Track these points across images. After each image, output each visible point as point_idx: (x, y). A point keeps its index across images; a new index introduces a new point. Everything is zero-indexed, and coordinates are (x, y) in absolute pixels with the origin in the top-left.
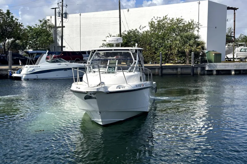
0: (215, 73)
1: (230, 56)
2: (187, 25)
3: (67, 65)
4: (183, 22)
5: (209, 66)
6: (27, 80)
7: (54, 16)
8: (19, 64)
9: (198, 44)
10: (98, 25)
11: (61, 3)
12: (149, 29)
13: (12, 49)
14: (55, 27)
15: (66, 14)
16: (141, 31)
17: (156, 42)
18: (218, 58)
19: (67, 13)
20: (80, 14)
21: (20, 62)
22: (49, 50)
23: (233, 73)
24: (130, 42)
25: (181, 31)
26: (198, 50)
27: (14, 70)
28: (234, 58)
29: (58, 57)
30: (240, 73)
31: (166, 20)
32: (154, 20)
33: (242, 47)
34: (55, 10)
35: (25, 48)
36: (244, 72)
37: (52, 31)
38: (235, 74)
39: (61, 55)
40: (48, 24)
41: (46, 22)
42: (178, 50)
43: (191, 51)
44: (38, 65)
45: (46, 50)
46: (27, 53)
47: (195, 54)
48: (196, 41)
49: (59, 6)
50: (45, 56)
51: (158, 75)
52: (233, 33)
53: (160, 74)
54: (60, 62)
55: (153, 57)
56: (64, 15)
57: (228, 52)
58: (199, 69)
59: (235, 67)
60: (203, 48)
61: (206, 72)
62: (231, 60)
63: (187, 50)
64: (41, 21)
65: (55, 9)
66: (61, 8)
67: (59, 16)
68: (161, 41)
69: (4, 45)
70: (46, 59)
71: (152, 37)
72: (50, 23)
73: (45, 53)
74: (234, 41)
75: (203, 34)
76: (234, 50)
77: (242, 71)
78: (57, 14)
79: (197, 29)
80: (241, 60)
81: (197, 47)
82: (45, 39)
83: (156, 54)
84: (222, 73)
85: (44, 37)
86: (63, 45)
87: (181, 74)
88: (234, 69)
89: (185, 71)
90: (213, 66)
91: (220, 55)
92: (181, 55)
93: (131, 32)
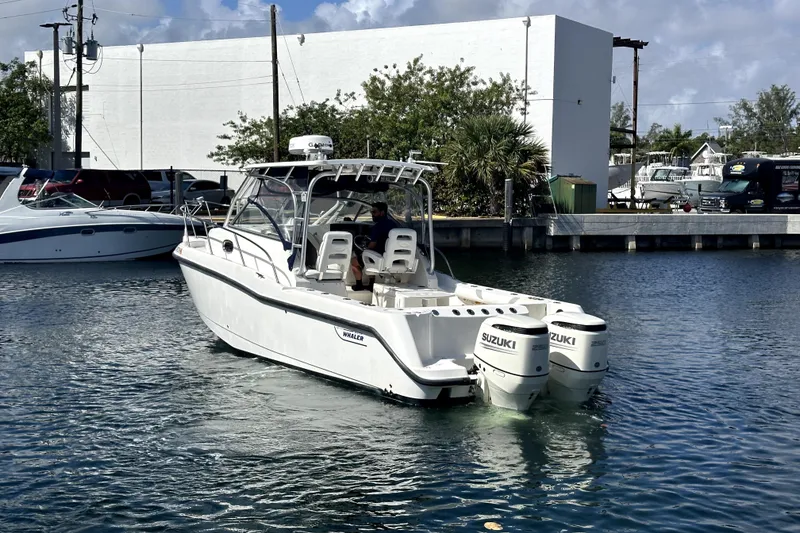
0: (576, 245)
1: (622, 193)
2: (489, 92)
3: (94, 216)
5: (558, 222)
7: (52, 52)
9: (526, 154)
10: (203, 86)
11: (77, 8)
12: (366, 105)
14: (56, 88)
15: (93, 45)
16: (341, 108)
17: (391, 144)
18: (587, 197)
19: (95, 42)
20: (139, 46)
22: (31, 163)
23: (632, 245)
26: (524, 172)
28: (633, 200)
29: (63, 189)
30: (650, 245)
31: (420, 74)
32: (382, 77)
33: (659, 165)
34: (56, 33)
36: (665, 244)
37: (44, 102)
38: (638, 249)
39: (76, 180)
40: (30, 78)
41: (22, 70)
42: (461, 172)
43: (499, 178)
45: (19, 165)
47: (515, 186)
48: (516, 144)
49: (70, 18)
50: (16, 184)
52: (631, 122)
54: (69, 206)
56: (86, 49)
57: (616, 181)
58: (528, 233)
59: (638, 226)
60: (540, 167)
61: (549, 243)
62: (624, 206)
64: (5, 68)
65: (56, 26)
66: (75, 24)
67: (70, 52)
70: (19, 195)
72: (38, 74)
73: (18, 176)
74: (633, 146)
75: (539, 122)
76: (634, 172)
77: (658, 241)
78: (63, 46)
79: (520, 104)
80: (657, 205)
81: (520, 162)
82: (18, 127)
84: (598, 246)
85: (16, 121)
86: (83, 150)
88: (635, 233)
89: (485, 239)
90: (568, 223)
91: (591, 188)
92: (470, 183)
93: (310, 110)
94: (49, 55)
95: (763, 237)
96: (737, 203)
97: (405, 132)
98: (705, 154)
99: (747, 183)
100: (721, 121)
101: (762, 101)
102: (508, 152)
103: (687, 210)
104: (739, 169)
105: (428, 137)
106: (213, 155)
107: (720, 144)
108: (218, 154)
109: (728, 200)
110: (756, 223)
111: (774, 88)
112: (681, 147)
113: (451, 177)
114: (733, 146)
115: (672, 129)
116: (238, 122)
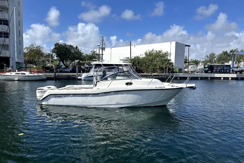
0: (179, 78)
1: (186, 70)
2: (164, 54)
4: (162, 52)
6: (84, 80)
8: (81, 72)
9: (170, 64)
12: (145, 56)
13: (78, 65)
14: (99, 55)
15: (104, 48)
16: (141, 57)
17: (148, 62)
18: (180, 71)
20: (111, 48)
21: (81, 71)
24: (135, 62)
25: (161, 57)
26: (170, 67)
27: (78, 75)
28: (188, 71)
31: (153, 51)
32: (147, 51)
33: (192, 65)
35: (84, 65)
37: (97, 56)
41: (94, 52)
42: (160, 67)
43: (166, 68)
44: (90, 73)
46: (85, 67)
47: (168, 69)
48: (169, 62)
52: (188, 58)
55: (147, 70)
56: (103, 49)
57: (185, 68)
60: (173, 66)
63: (164, 67)
64: (92, 52)
65: (99, 45)
66: (102, 45)
68: (151, 62)
69: (74, 63)
70: (94, 70)
71: (147, 60)
72: (96, 53)
74: (188, 62)
75: (172, 59)
76: (188, 67)
79: (169, 56)
83: (148, 68)
84: (182, 78)
88: (189, 76)
90: (177, 75)
91: (181, 69)
92: (161, 69)
93: (136, 57)
94: (98, 50)
95: (210, 77)
96: (206, 72)
97: (151, 60)
98: (200, 64)
99: (208, 68)
100: (203, 58)
101: (210, 55)
102: (167, 63)
103: (197, 73)
104: (206, 66)
107: (203, 62)
110: (210, 75)
111: (212, 53)
113: (158, 67)
114: (205, 63)
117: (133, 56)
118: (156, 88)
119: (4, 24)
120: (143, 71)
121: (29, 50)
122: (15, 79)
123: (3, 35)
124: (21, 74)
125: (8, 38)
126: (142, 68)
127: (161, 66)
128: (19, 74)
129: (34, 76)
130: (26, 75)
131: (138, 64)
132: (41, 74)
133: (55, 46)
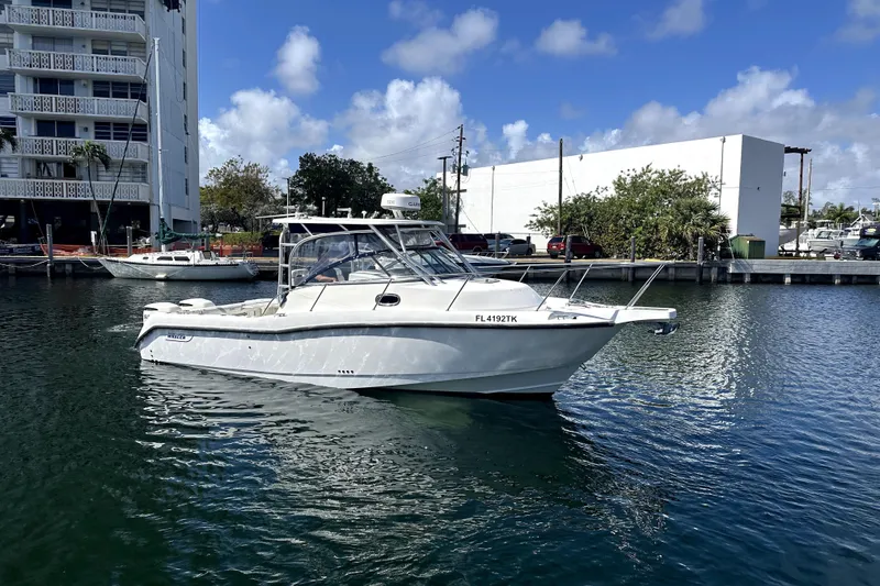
0: (747, 279)
1: (790, 246)
2: (693, 183)
4: (683, 177)
5: (736, 266)
9: (714, 222)
12: (614, 194)
14: (445, 191)
15: (466, 167)
16: (599, 197)
17: (628, 217)
18: (758, 249)
20: (493, 167)
23: (788, 280)
24: (579, 217)
26: (712, 233)
28: (798, 251)
30: (801, 280)
31: (650, 174)
32: (623, 176)
33: (824, 229)
36: (813, 280)
38: (792, 283)
41: (435, 183)
42: (671, 233)
43: (696, 236)
47: (706, 242)
48: (709, 215)
49: (455, 153)
51: (627, 280)
53: (630, 279)
55: (620, 247)
56: (462, 170)
57: (785, 239)
58: (714, 274)
59: (793, 268)
60: (724, 230)
61: (729, 277)
62: (791, 255)
63: (688, 235)
64: (426, 182)
65: (445, 159)
66: (458, 156)
67: (454, 172)
68: (638, 216)
71: (621, 206)
75: (728, 204)
76: (798, 235)
77: (808, 278)
79: (714, 191)
80: (821, 254)
81: (711, 225)
83: (626, 239)
84: (764, 280)
86: (460, 223)
87: (677, 280)
88: (792, 272)
89: (684, 274)
90: (743, 265)
91: (762, 243)
92: (678, 241)
93: (580, 198)
96: (868, 254)
97: (638, 209)
99: (877, 241)
102: (703, 220)
103: (837, 258)
104: (871, 231)
105: (652, 212)
106: (526, 226)
107: (872, 215)
108: (531, 225)
109: (862, 251)
112: (843, 217)
113: (664, 235)
115: (837, 205)
116: (542, 207)
117: (570, 194)
118: (479, 322)
119: (116, 95)
120: (606, 250)
121: (222, 180)
122: (157, 277)
123: (112, 132)
124: (177, 259)
125: (145, 140)
126: (603, 240)
127: (674, 232)
128: (170, 259)
129: (217, 265)
130: (191, 262)
131: (589, 223)
132: (239, 260)
133: (302, 166)
